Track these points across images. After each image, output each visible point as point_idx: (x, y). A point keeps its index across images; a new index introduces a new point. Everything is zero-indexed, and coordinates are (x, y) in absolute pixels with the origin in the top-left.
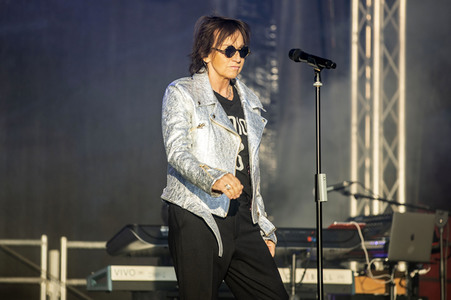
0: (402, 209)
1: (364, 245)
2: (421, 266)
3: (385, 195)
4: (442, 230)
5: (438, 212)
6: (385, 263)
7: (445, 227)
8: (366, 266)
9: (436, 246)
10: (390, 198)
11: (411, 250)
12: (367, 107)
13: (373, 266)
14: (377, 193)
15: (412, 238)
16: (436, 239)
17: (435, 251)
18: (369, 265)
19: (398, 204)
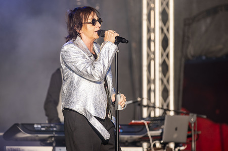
0: (172, 113)
1: (150, 133)
2: (181, 145)
3: (162, 106)
4: (193, 125)
5: (191, 114)
6: (161, 143)
7: (195, 123)
8: (151, 145)
9: (190, 133)
10: (165, 107)
11: (175, 136)
12: (152, 56)
13: (154, 145)
14: (158, 104)
15: (176, 129)
16: (190, 130)
17: (189, 137)
18: (152, 144)
19: (170, 111)
